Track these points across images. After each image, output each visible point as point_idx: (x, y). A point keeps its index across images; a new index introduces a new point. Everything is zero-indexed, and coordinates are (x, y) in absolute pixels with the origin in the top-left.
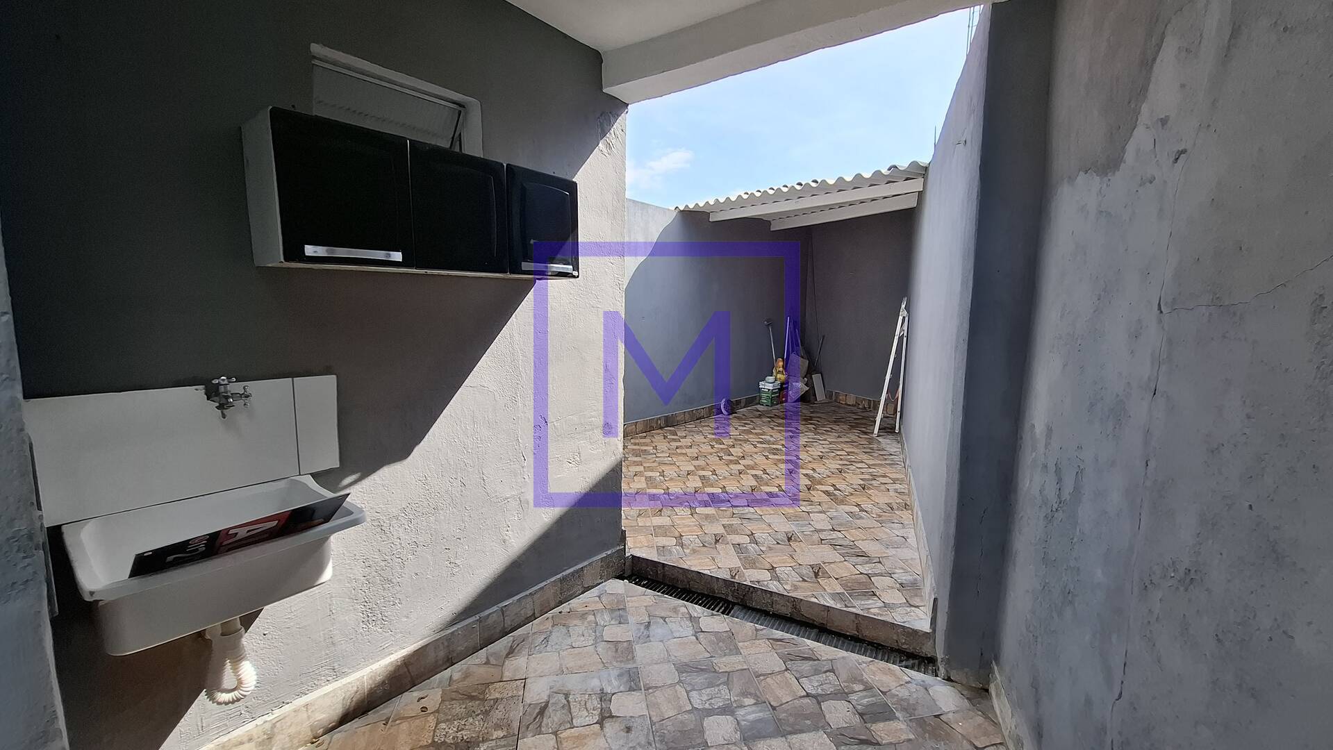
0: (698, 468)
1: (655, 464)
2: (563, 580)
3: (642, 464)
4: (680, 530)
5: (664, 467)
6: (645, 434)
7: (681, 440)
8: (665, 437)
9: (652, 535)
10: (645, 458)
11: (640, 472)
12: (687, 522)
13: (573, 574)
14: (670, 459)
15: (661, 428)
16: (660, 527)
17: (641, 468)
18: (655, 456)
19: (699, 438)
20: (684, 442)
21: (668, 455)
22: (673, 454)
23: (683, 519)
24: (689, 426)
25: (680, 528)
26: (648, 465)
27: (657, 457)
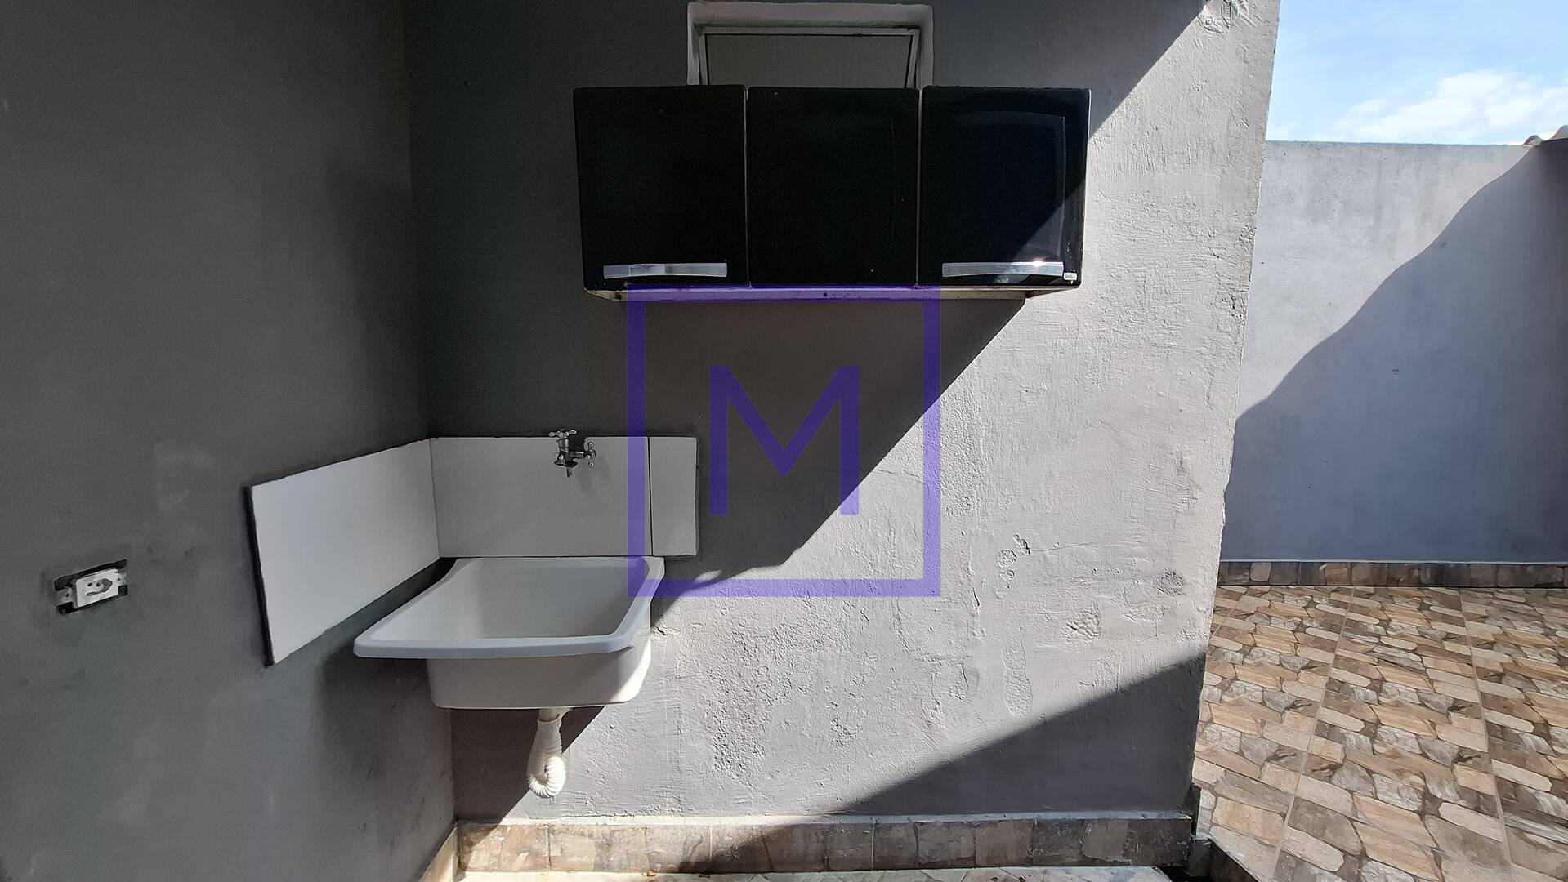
0: (1492, 701)
1: (1367, 659)
2: (1040, 826)
3: (1333, 650)
4: (1366, 838)
5: (1386, 671)
6: (1371, 589)
7: (1467, 623)
8: (1423, 607)
9: (1284, 816)
10: (1349, 639)
11: (1322, 665)
12: (1398, 826)
13: (1062, 824)
14: (1413, 657)
15: (1420, 585)
16: (1313, 807)
17: (1327, 657)
18: (1376, 640)
19: (1524, 630)
20: (1474, 629)
21: (1413, 646)
22: (1431, 649)
23: (1393, 815)
24: (1505, 597)
25: (1372, 835)
26: (1348, 654)
27: (1380, 644)
